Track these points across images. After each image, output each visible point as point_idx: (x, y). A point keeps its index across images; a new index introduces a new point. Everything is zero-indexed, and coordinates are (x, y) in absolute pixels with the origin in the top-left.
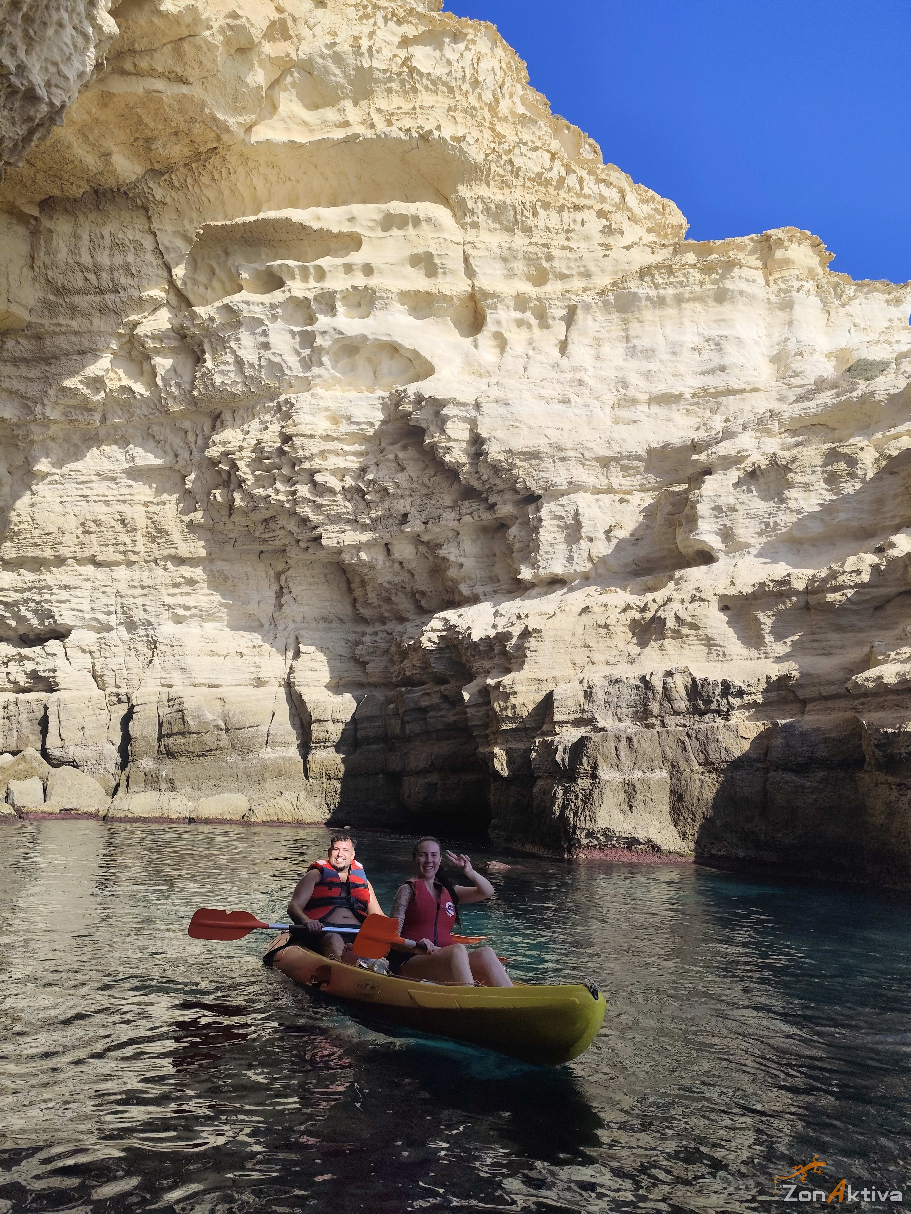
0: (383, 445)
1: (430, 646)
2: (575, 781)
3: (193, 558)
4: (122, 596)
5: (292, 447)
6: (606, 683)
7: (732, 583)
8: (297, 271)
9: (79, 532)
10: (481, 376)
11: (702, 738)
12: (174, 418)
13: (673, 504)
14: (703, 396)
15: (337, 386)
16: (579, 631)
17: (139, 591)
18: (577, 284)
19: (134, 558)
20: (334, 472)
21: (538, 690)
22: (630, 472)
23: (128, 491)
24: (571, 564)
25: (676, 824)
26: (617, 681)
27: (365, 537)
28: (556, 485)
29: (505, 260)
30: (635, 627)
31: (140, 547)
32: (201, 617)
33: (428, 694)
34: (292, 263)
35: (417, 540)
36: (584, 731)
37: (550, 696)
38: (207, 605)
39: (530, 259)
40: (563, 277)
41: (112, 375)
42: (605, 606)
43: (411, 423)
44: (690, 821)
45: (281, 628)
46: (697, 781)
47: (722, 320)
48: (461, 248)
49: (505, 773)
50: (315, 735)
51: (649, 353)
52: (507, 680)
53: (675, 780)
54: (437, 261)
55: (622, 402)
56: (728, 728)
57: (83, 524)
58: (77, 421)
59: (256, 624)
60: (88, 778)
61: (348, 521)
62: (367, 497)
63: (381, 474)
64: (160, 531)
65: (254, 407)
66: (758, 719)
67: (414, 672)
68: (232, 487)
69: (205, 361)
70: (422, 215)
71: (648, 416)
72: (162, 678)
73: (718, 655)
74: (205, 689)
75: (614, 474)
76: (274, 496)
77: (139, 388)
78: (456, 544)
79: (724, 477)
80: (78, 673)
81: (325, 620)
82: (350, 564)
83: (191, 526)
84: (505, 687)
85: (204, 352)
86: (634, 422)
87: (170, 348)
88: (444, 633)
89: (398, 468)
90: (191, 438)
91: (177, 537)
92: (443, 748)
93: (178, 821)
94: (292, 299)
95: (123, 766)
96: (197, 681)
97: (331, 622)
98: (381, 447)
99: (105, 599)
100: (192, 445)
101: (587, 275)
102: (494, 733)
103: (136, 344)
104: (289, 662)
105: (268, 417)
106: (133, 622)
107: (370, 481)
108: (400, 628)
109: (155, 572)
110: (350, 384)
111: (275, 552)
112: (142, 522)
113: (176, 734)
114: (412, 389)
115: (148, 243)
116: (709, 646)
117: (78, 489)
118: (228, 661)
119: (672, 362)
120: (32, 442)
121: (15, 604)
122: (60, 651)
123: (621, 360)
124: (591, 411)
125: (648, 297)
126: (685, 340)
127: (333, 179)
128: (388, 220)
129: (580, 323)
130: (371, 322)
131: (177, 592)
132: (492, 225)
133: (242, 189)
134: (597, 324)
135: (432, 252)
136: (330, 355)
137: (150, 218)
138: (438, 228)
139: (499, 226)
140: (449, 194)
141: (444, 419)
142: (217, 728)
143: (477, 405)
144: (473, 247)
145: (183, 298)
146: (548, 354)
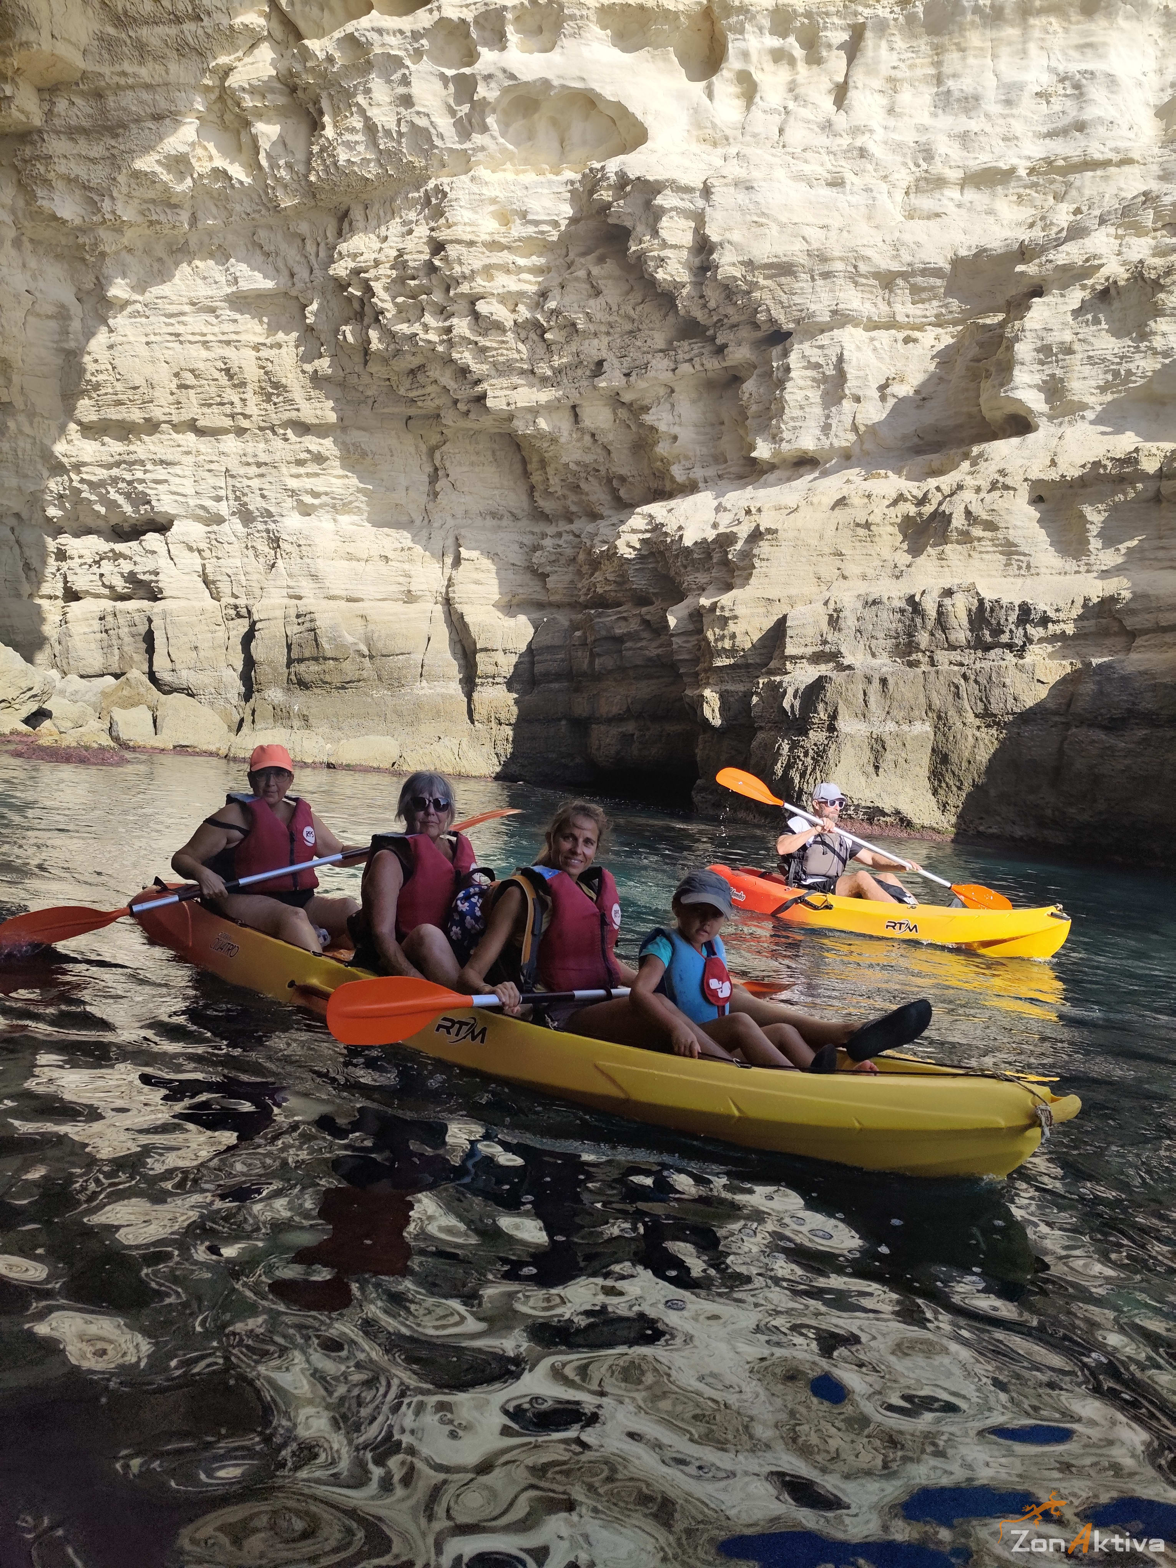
0: (572, 255)
1: (630, 554)
2: (806, 734)
3: (320, 425)
4: (232, 476)
5: (445, 259)
6: (859, 605)
7: (1053, 463)
9: (173, 386)
10: (715, 144)
11: (983, 680)
12: (286, 217)
13: (981, 345)
14: (1046, 173)
15: (508, 165)
16: (830, 532)
17: (253, 470)
19: (245, 424)
20: (503, 299)
21: (768, 614)
22: (924, 295)
23: (231, 327)
24: (827, 435)
25: (935, 793)
26: (874, 603)
27: (545, 396)
28: (813, 315)
30: (908, 527)
31: (252, 409)
32: (334, 507)
33: (625, 619)
35: (615, 400)
36: (824, 669)
37: (782, 623)
38: (340, 491)
41: (199, 151)
42: (869, 496)
43: (610, 221)
44: (954, 789)
45: (436, 525)
46: (970, 738)
49: (717, 722)
50: (481, 669)
51: (970, 103)
52: (726, 599)
53: (940, 737)
55: (922, 184)
56: (1020, 668)
57: (177, 375)
58: (159, 223)
59: (405, 518)
60: (206, 710)
61: (522, 372)
62: (547, 336)
63: (567, 300)
64: (276, 385)
65: (393, 200)
66: (1064, 657)
67: (608, 588)
68: (366, 321)
69: (323, 128)
71: (959, 206)
72: (288, 587)
73: (1020, 568)
74: (343, 604)
75: (898, 299)
76: (422, 335)
77: (238, 172)
78: (668, 406)
79: (1060, 300)
80: (186, 577)
81: (494, 515)
82: (524, 436)
83: (316, 379)
84: (722, 608)
85: (321, 113)
86: (938, 215)
87: (277, 108)
88: (648, 535)
89: (591, 291)
90: (310, 248)
91: (297, 395)
92: (643, 690)
93: (314, 766)
94: (443, 23)
95: (247, 696)
96: (333, 592)
97: (501, 518)
98: (568, 259)
99: (212, 481)
100: (312, 258)
102: (706, 671)
103: (230, 102)
104: (448, 571)
105: (412, 215)
106: (249, 512)
107: (552, 311)
108: (590, 528)
109: (273, 443)
110: (526, 161)
111: (427, 417)
112: (252, 373)
113: (308, 659)
114: (613, 166)
116: (1009, 554)
117: (167, 324)
118: (369, 567)
119: (1004, 117)
120: (103, 254)
121: (102, 483)
122: (161, 549)
123: (927, 114)
124: (874, 199)
125: (977, 7)
126: (1027, 79)
129: (869, 53)
130: (554, 57)
131: (302, 471)
134: (895, 55)
136: (497, 114)
141: (657, 214)
142: (358, 653)
143: (707, 190)
145: (290, 26)
146: (818, 106)
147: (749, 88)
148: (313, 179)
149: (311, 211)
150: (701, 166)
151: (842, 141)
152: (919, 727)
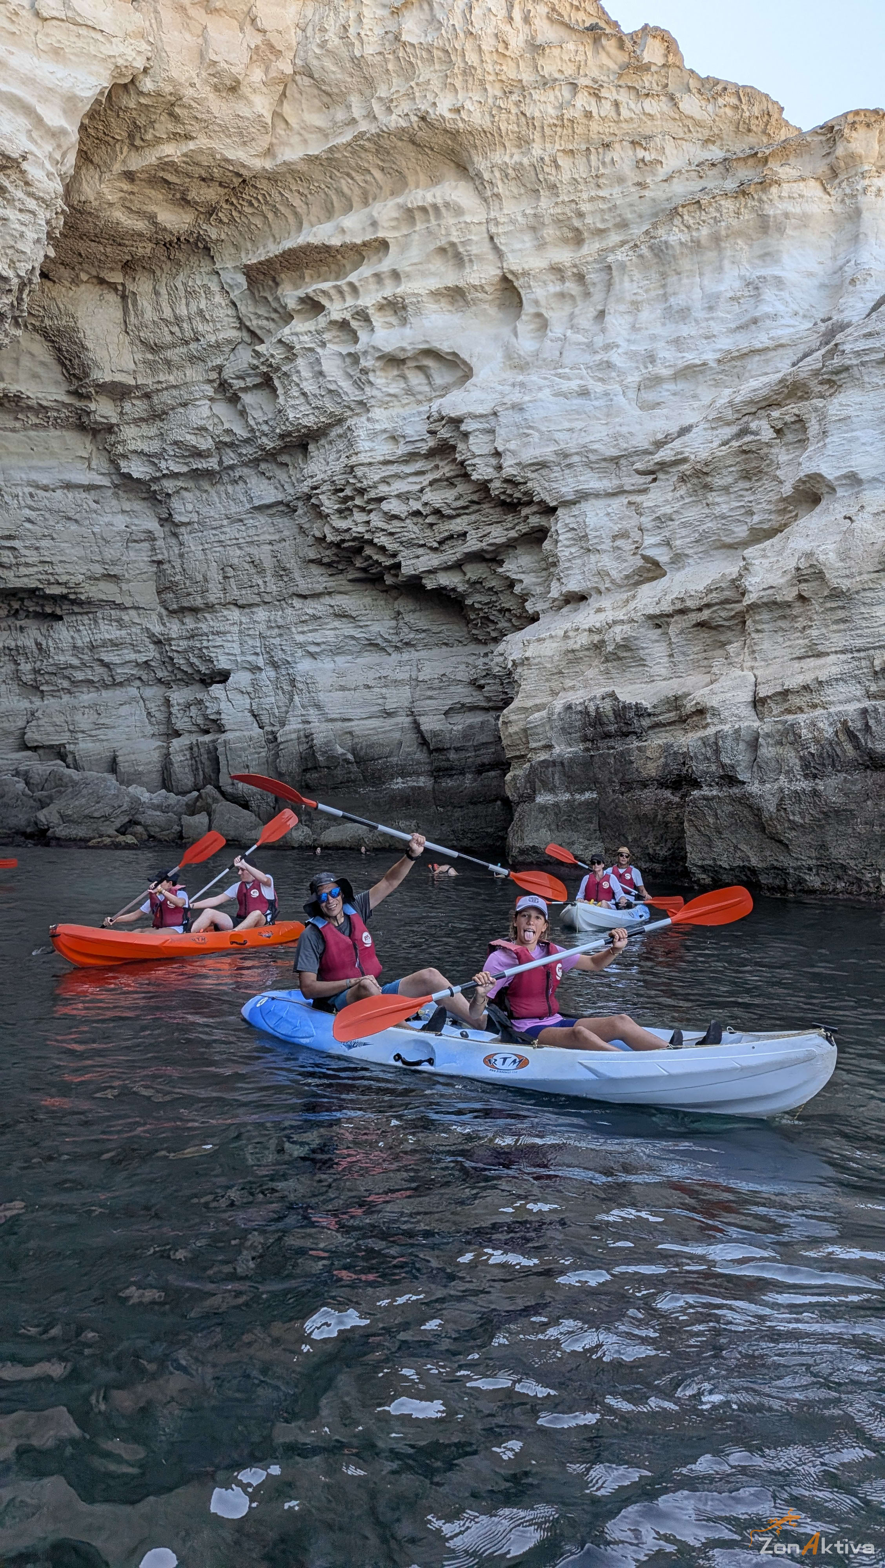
3: (313, 595)
4: (264, 637)
5: (355, 477)
7: (661, 601)
8: (333, 292)
9: (221, 578)
10: (522, 368)
14: (729, 362)
17: (276, 631)
18: (614, 238)
19: (267, 598)
20: (398, 498)
21: (523, 719)
23: (252, 532)
24: (586, 579)
26: (570, 708)
27: (437, 560)
28: (566, 494)
29: (534, 229)
31: (271, 587)
32: (331, 651)
34: (326, 286)
36: (546, 757)
39: (560, 221)
40: (600, 233)
41: (215, 420)
43: (439, 443)
47: (767, 254)
48: (483, 228)
50: (436, 764)
51: (684, 314)
53: (602, 801)
54: (461, 250)
55: (647, 382)
56: (640, 750)
57: (222, 570)
58: (198, 470)
61: (420, 546)
64: (284, 569)
66: (661, 739)
69: (279, 398)
70: (439, 201)
71: (675, 394)
72: (302, 715)
73: (646, 677)
74: (340, 723)
75: (625, 473)
76: (355, 528)
77: (239, 429)
78: (514, 560)
79: (666, 483)
80: (240, 714)
81: (446, 644)
83: (306, 562)
85: (276, 388)
86: (658, 404)
87: (253, 386)
90: (292, 470)
91: (297, 574)
94: (333, 323)
96: (330, 716)
97: (453, 645)
99: (251, 642)
100: (293, 478)
101: (623, 225)
104: (413, 691)
106: (276, 662)
109: (286, 610)
112: (268, 563)
113: (311, 769)
114: (435, 407)
115: (215, 287)
117: (214, 535)
118: (357, 694)
119: (707, 320)
120: (168, 495)
121: (185, 651)
122: (223, 696)
123: (659, 324)
124: (611, 400)
125: (681, 243)
126: (723, 289)
127: (359, 178)
128: (409, 214)
129: (617, 287)
130: (407, 331)
131: (305, 629)
132: (515, 191)
133: (282, 208)
134: (635, 285)
135: (455, 240)
136: (378, 373)
137: (213, 257)
138: (459, 211)
139: (522, 191)
140: (468, 167)
141: (466, 435)
142: (347, 761)
143: (495, 414)
144: (497, 224)
145: (253, 333)
146: (587, 331)
147: (542, 324)
148: (278, 431)
149: (286, 449)
150: (494, 396)
151: (598, 357)
152: (588, 795)
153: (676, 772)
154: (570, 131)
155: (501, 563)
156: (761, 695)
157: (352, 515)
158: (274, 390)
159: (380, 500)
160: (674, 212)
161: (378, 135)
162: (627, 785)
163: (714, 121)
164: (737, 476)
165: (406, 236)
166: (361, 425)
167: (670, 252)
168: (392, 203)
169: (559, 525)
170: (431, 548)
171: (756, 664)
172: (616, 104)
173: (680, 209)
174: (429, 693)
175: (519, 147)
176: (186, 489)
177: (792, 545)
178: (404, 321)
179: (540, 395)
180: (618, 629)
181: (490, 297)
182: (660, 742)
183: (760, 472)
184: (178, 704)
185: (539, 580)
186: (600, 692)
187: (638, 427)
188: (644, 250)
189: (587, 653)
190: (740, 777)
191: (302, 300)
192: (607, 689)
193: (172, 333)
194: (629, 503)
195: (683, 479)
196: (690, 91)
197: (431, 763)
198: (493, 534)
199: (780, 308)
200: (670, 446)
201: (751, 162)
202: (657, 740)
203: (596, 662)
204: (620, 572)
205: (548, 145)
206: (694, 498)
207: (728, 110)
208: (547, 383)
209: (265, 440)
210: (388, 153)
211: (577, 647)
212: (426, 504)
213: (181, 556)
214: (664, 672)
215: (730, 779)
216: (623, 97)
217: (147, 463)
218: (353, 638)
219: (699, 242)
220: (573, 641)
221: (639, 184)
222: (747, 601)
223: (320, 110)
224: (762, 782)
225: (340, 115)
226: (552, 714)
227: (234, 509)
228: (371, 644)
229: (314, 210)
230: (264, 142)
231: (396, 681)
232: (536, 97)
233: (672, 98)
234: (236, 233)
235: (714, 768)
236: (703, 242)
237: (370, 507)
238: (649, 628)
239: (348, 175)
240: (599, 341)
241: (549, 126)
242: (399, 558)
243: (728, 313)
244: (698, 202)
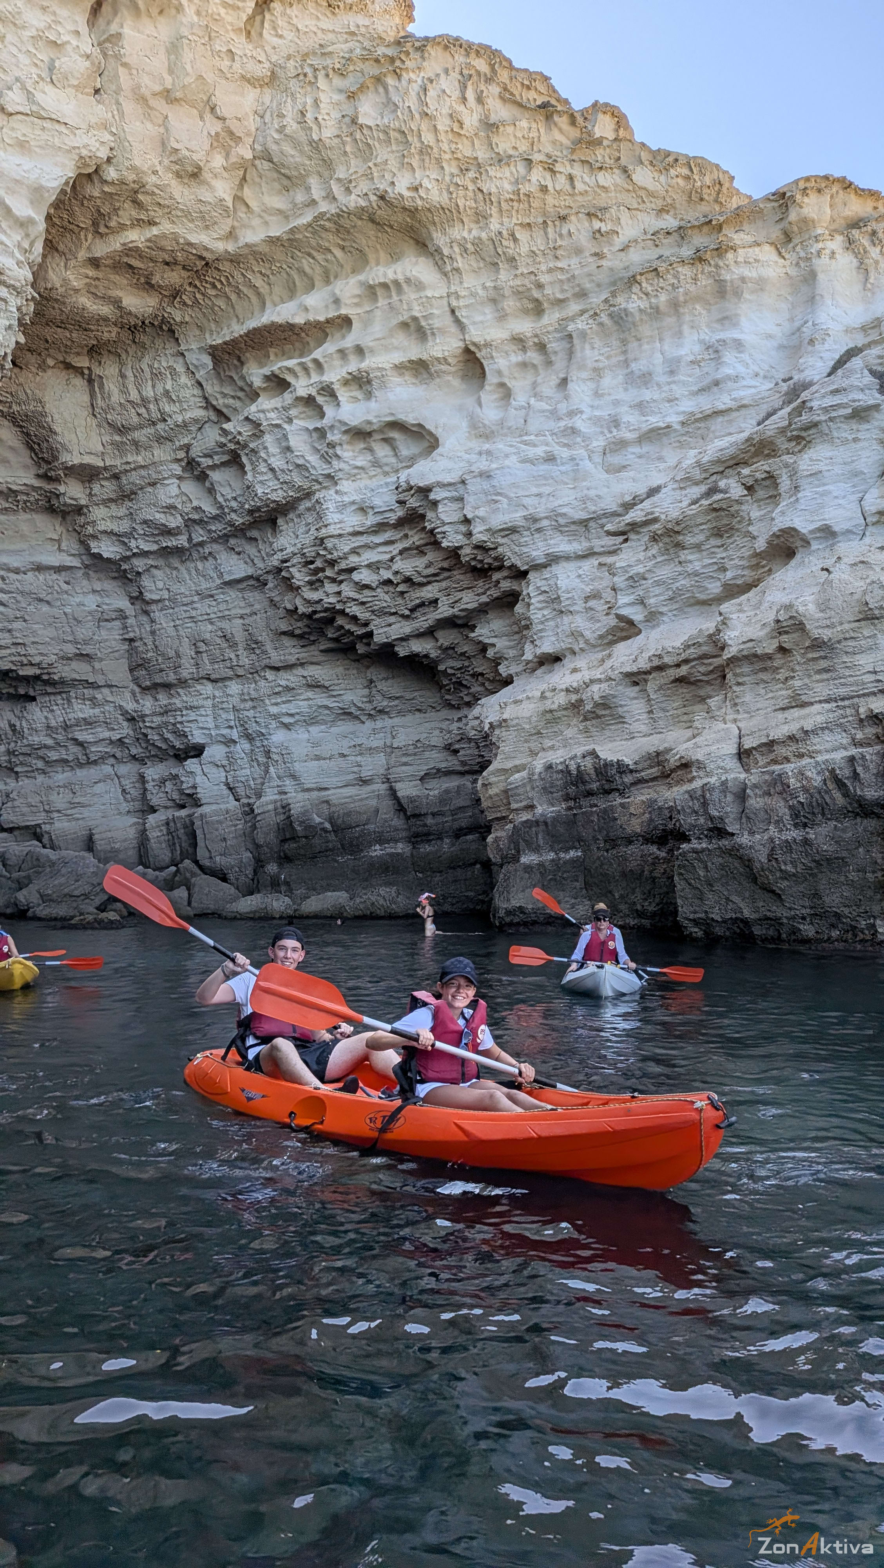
0: (406, 530)
4: (238, 710)
5: (325, 549)
7: (638, 659)
8: (298, 369)
9: (193, 653)
10: (486, 438)
11: (606, 817)
14: (692, 423)
17: (249, 704)
18: (574, 307)
19: (241, 672)
20: (374, 567)
21: (503, 781)
23: (223, 607)
24: (559, 640)
26: (551, 767)
27: (409, 628)
28: (536, 558)
29: (494, 301)
31: (244, 660)
32: (305, 722)
34: (291, 363)
39: (519, 292)
40: (560, 303)
41: (183, 498)
46: (602, 858)
47: (725, 318)
48: (445, 302)
51: (645, 379)
53: (587, 859)
54: (423, 323)
55: (612, 446)
56: (624, 807)
57: (194, 645)
61: (392, 614)
62: (398, 589)
64: (256, 642)
66: (644, 795)
69: (247, 474)
70: (400, 278)
71: (641, 457)
72: (278, 786)
73: (626, 734)
74: (316, 793)
75: (594, 536)
76: (326, 599)
77: (208, 507)
79: (637, 543)
80: (216, 787)
85: (244, 465)
86: (624, 467)
87: (220, 463)
90: (262, 545)
91: (269, 646)
94: (299, 399)
95: (256, 872)
96: (306, 786)
99: (225, 715)
100: (263, 553)
101: (582, 294)
103: (194, 465)
106: (250, 735)
109: (259, 683)
112: (240, 636)
113: (289, 840)
114: (403, 477)
115: (180, 368)
117: (185, 611)
118: (332, 763)
119: (669, 383)
120: (139, 574)
121: (159, 727)
122: (198, 771)
123: (621, 390)
124: (578, 465)
125: (641, 310)
126: (683, 353)
127: (319, 257)
128: (371, 291)
129: (578, 354)
130: (373, 404)
131: (279, 700)
132: (475, 265)
133: (245, 290)
134: (596, 352)
135: (418, 315)
136: (345, 446)
137: (177, 339)
138: (419, 286)
139: (482, 265)
140: (427, 243)
141: (435, 504)
142: (324, 830)
143: (463, 482)
144: (458, 297)
145: (219, 412)
146: (550, 398)
147: (506, 393)
148: (247, 506)
149: (255, 524)
150: (462, 465)
151: (562, 424)
152: (572, 854)
153: (661, 827)
154: (527, 205)
155: (473, 628)
156: (746, 747)
157: (323, 586)
158: (242, 467)
159: (351, 570)
160: (633, 280)
161: (338, 215)
162: (612, 842)
163: (667, 191)
164: (708, 534)
165: (368, 312)
166: (329, 498)
167: (630, 319)
168: (353, 280)
169: (531, 588)
170: (403, 616)
171: (739, 717)
172: (571, 178)
173: (638, 277)
174: (404, 759)
175: (478, 222)
176: (156, 567)
177: (769, 598)
178: (369, 395)
179: (507, 462)
180: (595, 688)
181: (453, 369)
182: (643, 798)
183: (732, 529)
184: (153, 780)
185: (512, 643)
186: (580, 750)
187: (606, 490)
188: (604, 318)
189: (565, 713)
190: (730, 829)
191: (267, 378)
192: (587, 748)
193: (139, 414)
194: (600, 564)
195: (655, 538)
196: (642, 163)
197: (409, 829)
198: (465, 600)
199: (741, 369)
200: (640, 506)
201: (705, 229)
202: (640, 797)
203: (574, 721)
204: (594, 632)
205: (505, 220)
206: (666, 557)
207: (680, 181)
208: (513, 450)
209: (233, 516)
210: (348, 232)
211: (555, 707)
212: (397, 573)
213: (153, 633)
214: (643, 728)
215: (719, 832)
216: (577, 171)
217: (117, 543)
218: (327, 707)
219: (658, 308)
220: (550, 701)
221: (596, 254)
222: (727, 655)
223: (280, 192)
224: (752, 833)
225: (300, 197)
226: (533, 774)
227: (204, 585)
228: (345, 713)
229: (277, 290)
230: (226, 225)
231: (370, 749)
232: (491, 173)
233: (625, 170)
234: (200, 315)
235: (702, 820)
236: (662, 308)
237: (341, 578)
238: (626, 686)
239: (309, 255)
240: (563, 407)
241: (506, 201)
242: (371, 627)
243: (690, 376)
244: (656, 269)
